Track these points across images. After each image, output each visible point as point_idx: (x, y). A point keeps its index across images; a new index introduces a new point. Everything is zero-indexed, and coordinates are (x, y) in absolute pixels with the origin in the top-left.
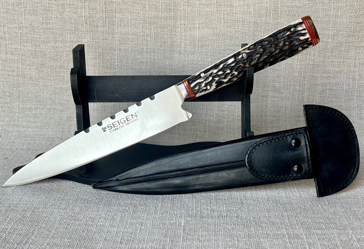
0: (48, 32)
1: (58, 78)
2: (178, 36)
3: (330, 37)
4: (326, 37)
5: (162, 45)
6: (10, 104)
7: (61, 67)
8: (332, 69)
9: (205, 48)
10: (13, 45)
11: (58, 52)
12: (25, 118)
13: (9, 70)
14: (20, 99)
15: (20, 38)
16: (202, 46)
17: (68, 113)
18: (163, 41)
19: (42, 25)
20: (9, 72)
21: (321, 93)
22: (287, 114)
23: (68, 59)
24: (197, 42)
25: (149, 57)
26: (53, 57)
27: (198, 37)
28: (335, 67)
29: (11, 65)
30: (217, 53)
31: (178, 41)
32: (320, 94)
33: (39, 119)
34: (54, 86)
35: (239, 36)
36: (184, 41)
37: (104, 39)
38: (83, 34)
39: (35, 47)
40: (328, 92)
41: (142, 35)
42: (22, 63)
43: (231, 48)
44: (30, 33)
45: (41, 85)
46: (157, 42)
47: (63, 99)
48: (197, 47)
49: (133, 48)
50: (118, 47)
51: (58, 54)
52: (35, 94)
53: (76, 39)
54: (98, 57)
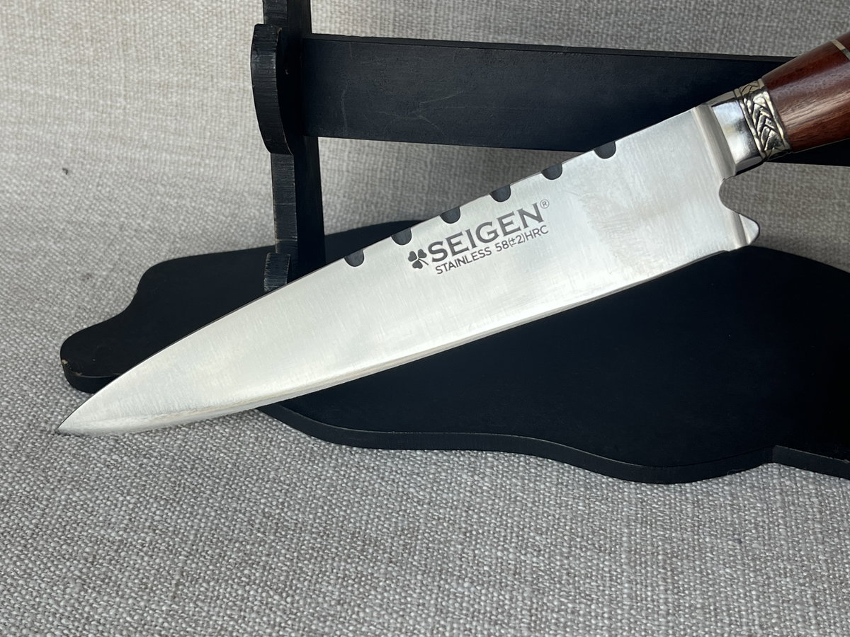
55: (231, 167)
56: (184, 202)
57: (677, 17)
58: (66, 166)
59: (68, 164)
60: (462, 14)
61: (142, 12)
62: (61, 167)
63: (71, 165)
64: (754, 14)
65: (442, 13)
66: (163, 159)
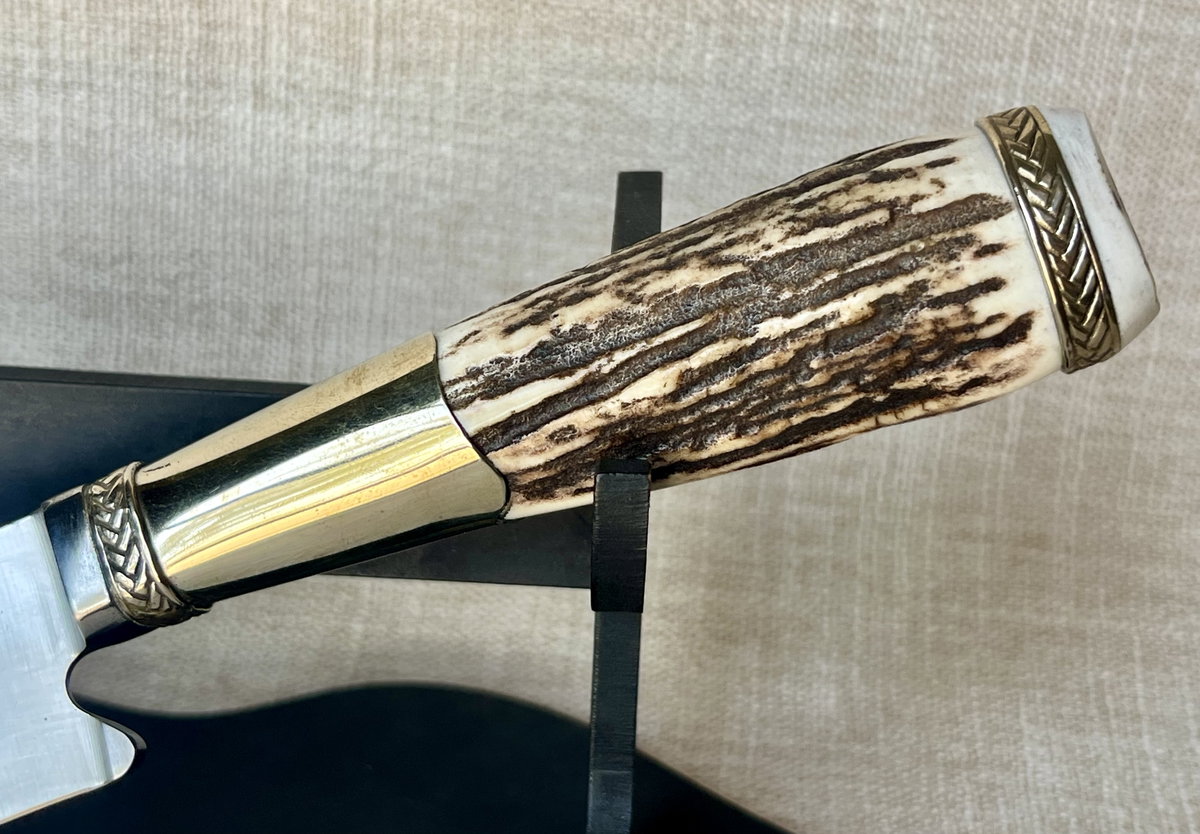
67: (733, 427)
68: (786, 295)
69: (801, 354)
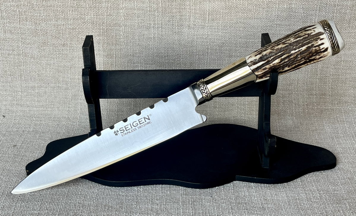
0: (49, 9)
1: (61, 56)
2: (187, 10)
3: (348, 8)
4: (344, 8)
5: (170, 20)
6: (12, 83)
7: (63, 45)
8: (348, 40)
9: (215, 22)
10: (12, 24)
11: (60, 30)
12: (28, 97)
13: (9, 50)
14: (22, 78)
15: (18, 17)
16: (213, 20)
17: (73, 91)
18: (171, 16)
19: (42, 2)
20: (9, 51)
21: (335, 64)
22: (299, 87)
23: (71, 36)
24: (208, 16)
25: (156, 32)
26: (55, 35)
27: (208, 11)
28: (351, 38)
29: (11, 45)
30: (229, 26)
31: (187, 15)
32: (334, 66)
33: (43, 98)
34: (57, 64)
35: (253, 9)
36: (193, 14)
37: (108, 15)
38: (86, 11)
39: (35, 26)
40: (342, 63)
41: (149, 10)
42: (22, 42)
43: (243, 21)
44: (29, 11)
45: (44, 63)
46: (165, 17)
47: (67, 77)
48: (207, 21)
49: (139, 24)
50: (124, 23)
51: (60, 32)
52: (38, 73)
53: (78, 16)
54: (102, 34)
55: (56, 110)
56: (42, 122)
57: (185, 56)
58: (3, 115)
59: (4, 114)
60: (123, 59)
61: (26, 66)
62: (2, 115)
63: (5, 114)
64: (206, 54)
65: (117, 59)
66: (34, 110)
67: (288, 66)
68: (295, 47)
69: (297, 55)
